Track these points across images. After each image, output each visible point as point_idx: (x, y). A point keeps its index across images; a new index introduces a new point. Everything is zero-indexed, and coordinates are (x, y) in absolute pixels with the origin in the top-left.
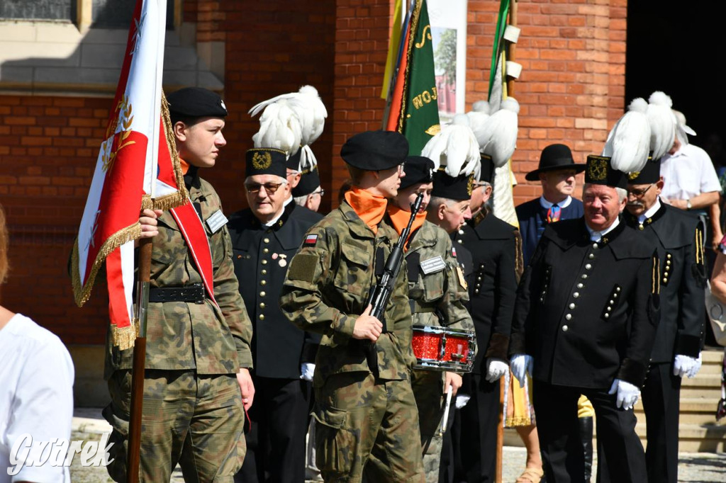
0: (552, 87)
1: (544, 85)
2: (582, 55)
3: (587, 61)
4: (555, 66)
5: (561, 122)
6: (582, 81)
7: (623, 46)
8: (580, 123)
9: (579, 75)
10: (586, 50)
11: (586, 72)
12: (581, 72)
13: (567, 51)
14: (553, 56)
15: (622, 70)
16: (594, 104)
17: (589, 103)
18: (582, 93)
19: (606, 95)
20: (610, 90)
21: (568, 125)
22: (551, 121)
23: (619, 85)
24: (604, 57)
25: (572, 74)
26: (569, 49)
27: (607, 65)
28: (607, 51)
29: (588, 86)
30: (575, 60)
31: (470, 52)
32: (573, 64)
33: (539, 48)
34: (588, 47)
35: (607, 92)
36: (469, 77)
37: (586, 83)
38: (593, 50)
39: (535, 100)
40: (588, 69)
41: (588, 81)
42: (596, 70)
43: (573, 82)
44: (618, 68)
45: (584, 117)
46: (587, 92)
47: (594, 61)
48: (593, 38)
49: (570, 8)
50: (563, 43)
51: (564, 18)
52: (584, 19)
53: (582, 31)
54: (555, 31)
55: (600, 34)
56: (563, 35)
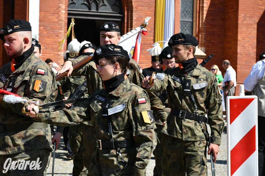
0: (54, 46)
1: (53, 46)
4: (55, 42)
5: (56, 53)
8: (59, 53)
10: (60, 39)
14: (54, 40)
21: (57, 53)
22: (54, 53)
30: (59, 41)
33: (52, 38)
35: (64, 47)
39: (51, 48)
45: (60, 52)
48: (62, 37)
49: (58, 31)
50: (56, 37)
51: (56, 33)
52: (60, 33)
53: (60, 35)
54: (55, 35)
55: (63, 36)
56: (56, 36)
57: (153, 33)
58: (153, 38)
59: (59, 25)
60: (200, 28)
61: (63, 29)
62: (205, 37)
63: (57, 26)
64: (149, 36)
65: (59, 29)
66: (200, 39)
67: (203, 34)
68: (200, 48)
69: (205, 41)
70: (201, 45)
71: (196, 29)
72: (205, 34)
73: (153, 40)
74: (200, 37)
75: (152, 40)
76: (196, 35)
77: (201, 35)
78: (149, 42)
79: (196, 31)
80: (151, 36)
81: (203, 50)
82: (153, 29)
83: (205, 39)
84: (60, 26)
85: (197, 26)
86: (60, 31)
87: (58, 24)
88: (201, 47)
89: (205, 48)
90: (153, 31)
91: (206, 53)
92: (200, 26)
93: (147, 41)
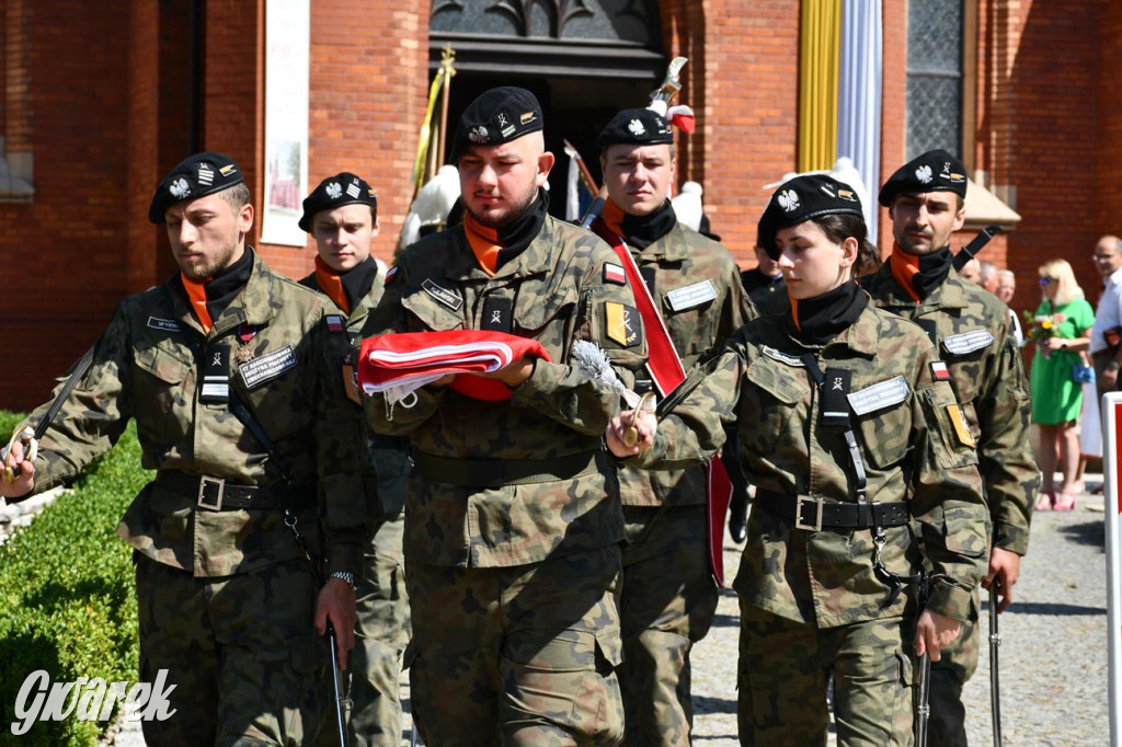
2: (398, 164)
10: (400, 159)
11: (402, 179)
14: (375, 164)
17: (403, 204)
26: (387, 159)
29: (402, 189)
30: (393, 168)
32: (391, 171)
43: (389, 186)
48: (405, 150)
49: (389, 125)
50: (383, 153)
51: (383, 134)
53: (397, 144)
54: (376, 144)
56: (383, 147)
59: (395, 100)
60: (994, 104)
62: (1015, 142)
63: (385, 107)
65: (395, 120)
66: (993, 151)
67: (1007, 127)
68: (993, 188)
69: (1014, 158)
70: (996, 178)
71: (976, 108)
72: (1015, 127)
74: (994, 143)
76: (976, 132)
77: (998, 131)
79: (976, 116)
81: (1006, 196)
83: (1015, 150)
84: (398, 106)
85: (981, 97)
86: (399, 126)
87: (389, 96)
88: (998, 184)
89: (1014, 189)
91: (1018, 210)
92: (994, 97)
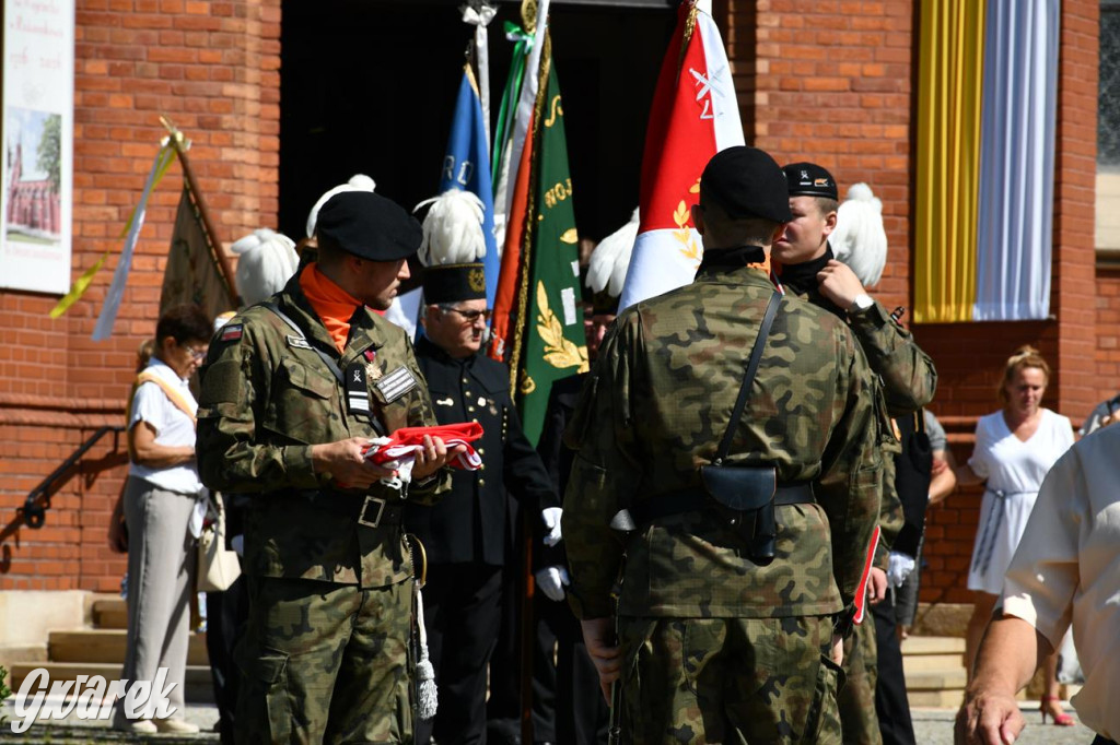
2: (229, 154)
3: (235, 162)
6: (228, 190)
7: (275, 143)
9: (224, 182)
10: (234, 147)
11: (234, 178)
12: (227, 178)
13: (208, 149)
15: (274, 176)
16: (245, 223)
17: (238, 222)
18: (228, 207)
19: (257, 210)
20: (261, 204)
23: (270, 197)
24: (253, 157)
25: (215, 181)
26: (210, 145)
27: (258, 169)
28: (258, 149)
29: (236, 197)
30: (220, 162)
31: (78, 149)
32: (216, 166)
34: (237, 143)
35: (257, 206)
36: (77, 184)
37: (233, 193)
38: (242, 147)
40: (237, 174)
41: (237, 190)
42: (247, 176)
43: (215, 192)
44: (269, 173)
46: (235, 206)
47: (243, 162)
48: (243, 130)
49: (212, 87)
51: (203, 101)
52: (231, 103)
53: (228, 120)
55: (250, 125)
57: (906, 98)
58: (900, 132)
59: (225, 44)
61: (252, 75)
63: (207, 55)
64: (874, 122)
65: (224, 79)
73: (907, 149)
75: (899, 146)
78: (875, 160)
80: (889, 119)
82: (907, 70)
84: (229, 54)
86: (230, 89)
87: (214, 37)
90: (904, 83)
93: (860, 153)
